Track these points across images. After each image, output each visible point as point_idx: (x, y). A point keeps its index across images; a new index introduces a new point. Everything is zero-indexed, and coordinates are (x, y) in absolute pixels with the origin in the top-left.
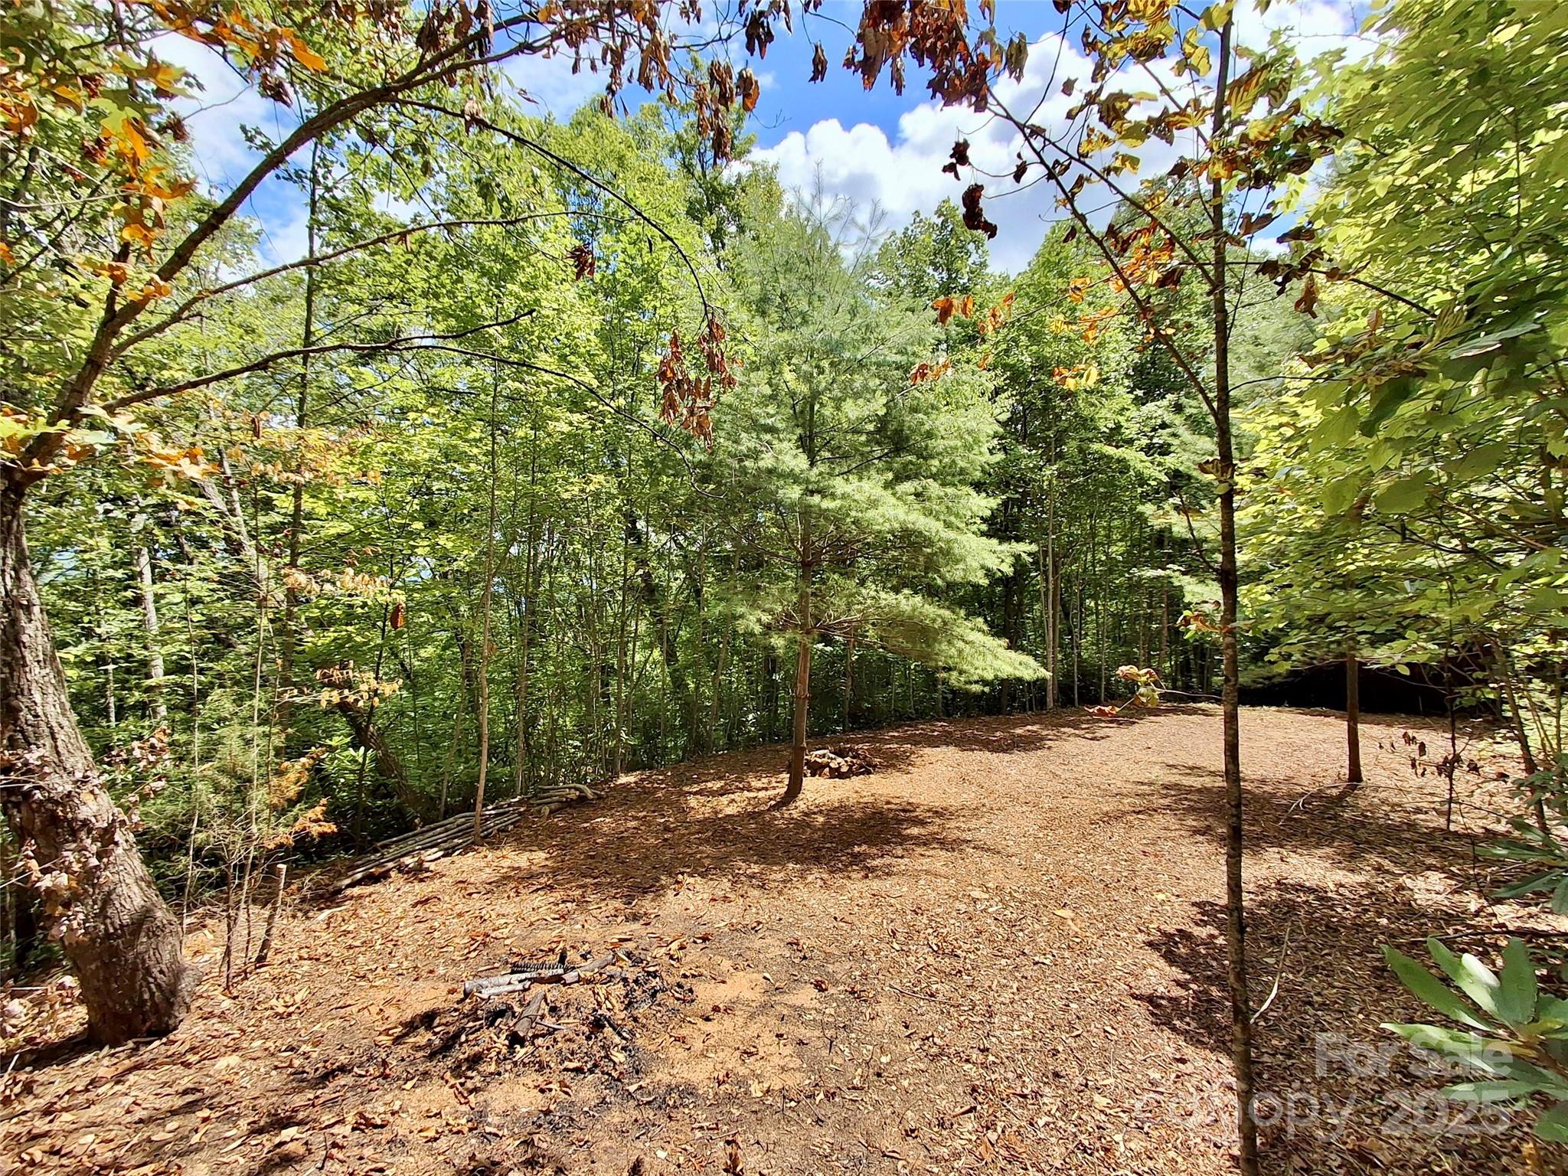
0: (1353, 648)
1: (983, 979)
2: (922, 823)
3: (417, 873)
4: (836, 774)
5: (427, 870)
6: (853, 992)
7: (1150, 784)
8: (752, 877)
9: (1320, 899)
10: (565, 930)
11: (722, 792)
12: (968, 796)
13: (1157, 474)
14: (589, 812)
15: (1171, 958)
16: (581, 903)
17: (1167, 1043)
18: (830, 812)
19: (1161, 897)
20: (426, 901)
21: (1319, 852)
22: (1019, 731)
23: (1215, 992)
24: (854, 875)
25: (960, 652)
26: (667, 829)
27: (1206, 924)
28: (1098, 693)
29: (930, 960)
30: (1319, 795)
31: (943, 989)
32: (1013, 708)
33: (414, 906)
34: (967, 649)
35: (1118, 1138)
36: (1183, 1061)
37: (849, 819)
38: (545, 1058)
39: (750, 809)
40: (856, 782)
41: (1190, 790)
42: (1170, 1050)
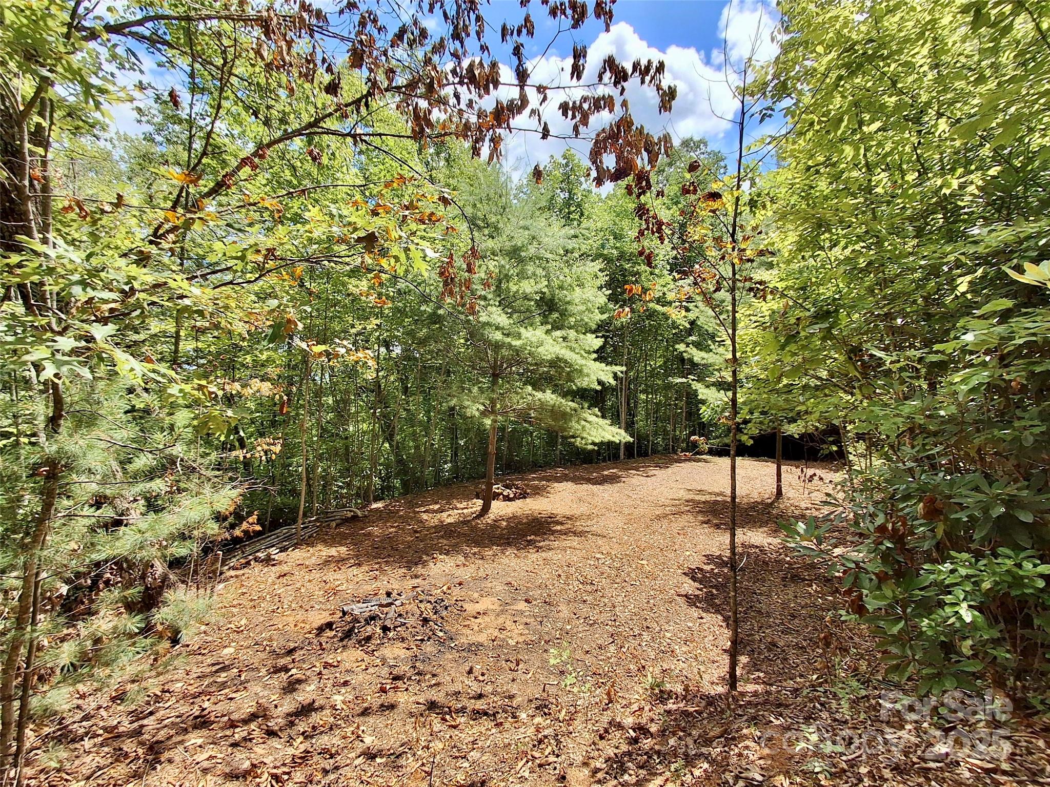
0: (780, 425)
1: (608, 593)
2: (562, 524)
3: (268, 561)
4: (507, 499)
5: (274, 560)
6: (545, 602)
7: (679, 500)
8: (475, 554)
9: (761, 551)
10: (378, 584)
11: (441, 511)
12: (583, 509)
13: (683, 323)
14: (360, 524)
15: (694, 579)
16: (380, 569)
17: (694, 613)
18: (509, 520)
19: (688, 553)
20: (285, 575)
21: (761, 530)
22: (606, 473)
23: (714, 591)
24: (531, 551)
25: (583, 427)
26: (416, 532)
27: (709, 564)
28: (647, 450)
29: (581, 586)
30: (762, 503)
31: (589, 598)
32: (598, 459)
33: (279, 578)
34: (587, 425)
35: (677, 647)
36: (702, 618)
37: (520, 523)
38: (404, 635)
39: (461, 519)
40: (519, 503)
41: (699, 502)
42: (696, 615)
